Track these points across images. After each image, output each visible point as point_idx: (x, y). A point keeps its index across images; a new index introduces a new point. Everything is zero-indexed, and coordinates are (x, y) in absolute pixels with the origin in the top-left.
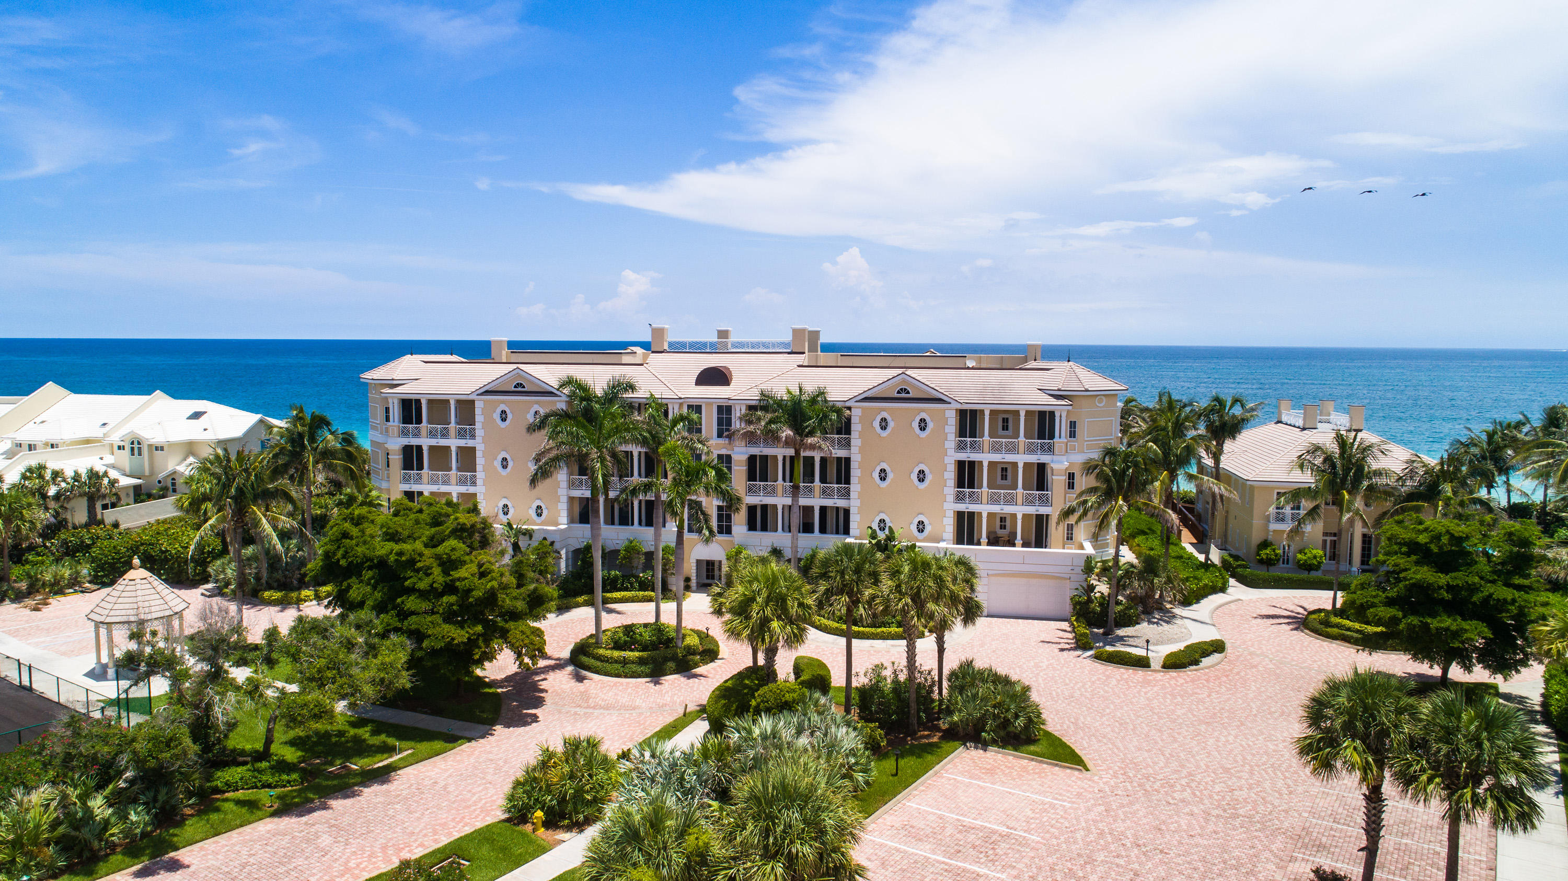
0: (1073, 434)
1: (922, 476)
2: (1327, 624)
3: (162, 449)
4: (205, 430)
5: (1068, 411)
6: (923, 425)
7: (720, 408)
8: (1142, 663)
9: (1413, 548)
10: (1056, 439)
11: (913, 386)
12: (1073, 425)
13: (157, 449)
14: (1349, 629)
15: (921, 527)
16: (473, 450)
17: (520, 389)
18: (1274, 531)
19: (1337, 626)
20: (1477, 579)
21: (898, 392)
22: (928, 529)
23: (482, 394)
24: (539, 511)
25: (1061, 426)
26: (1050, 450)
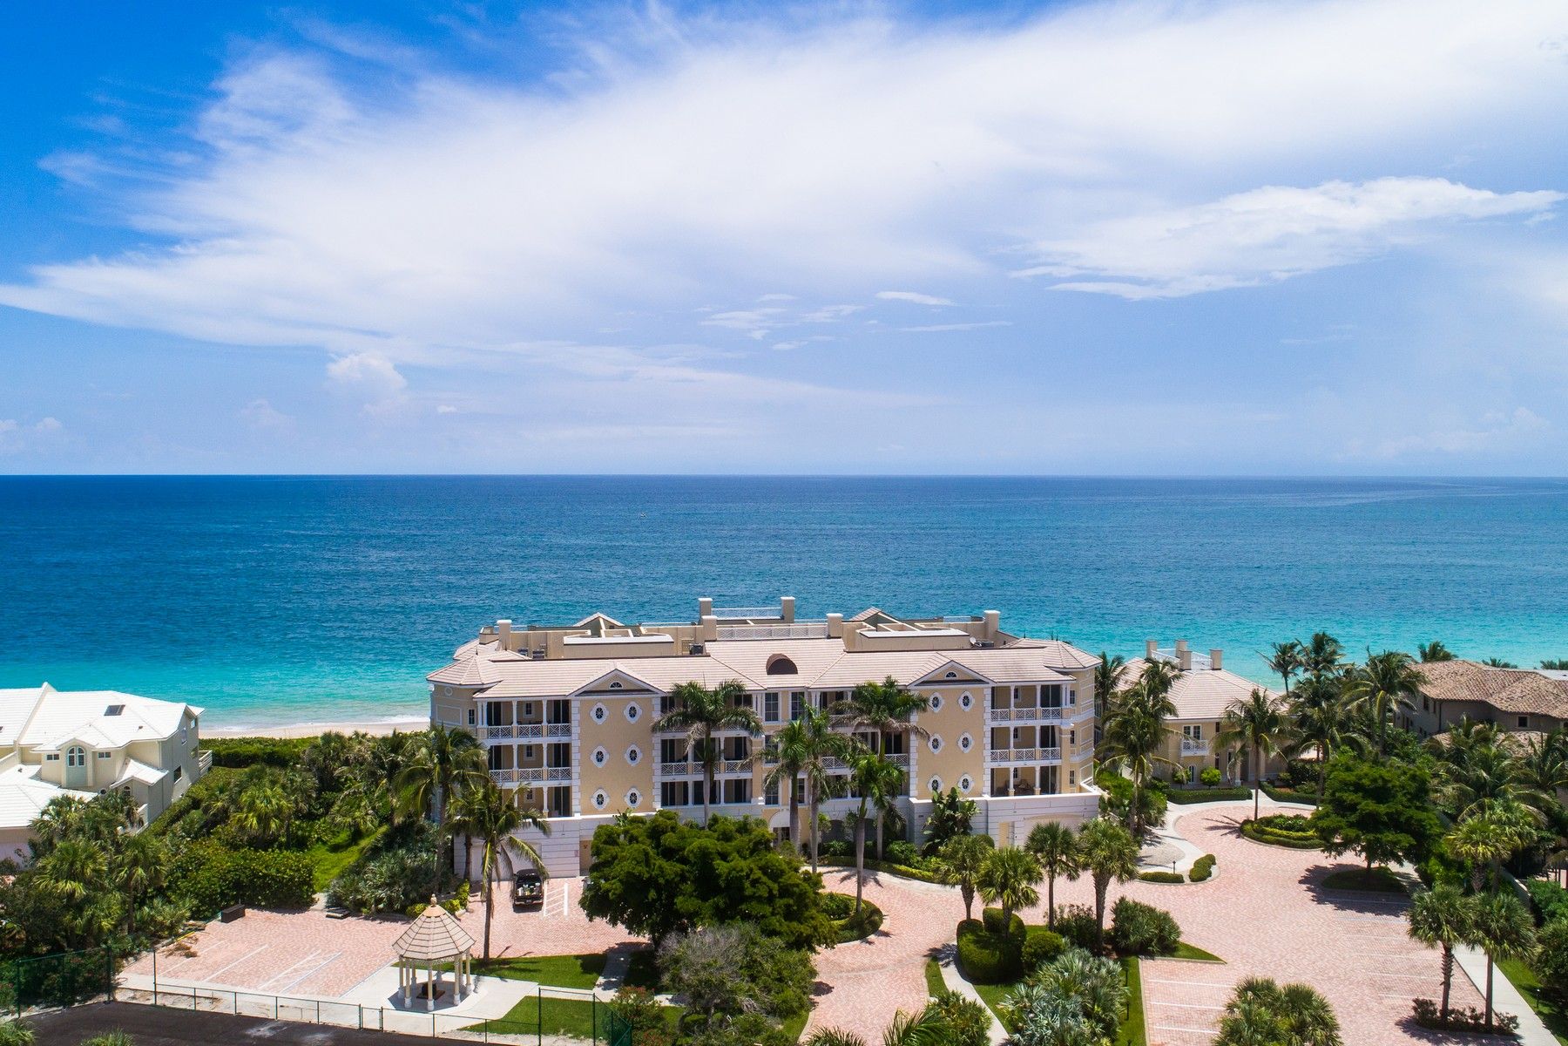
0: (1072, 701)
1: (966, 743)
2: (1264, 832)
3: (108, 755)
4: (140, 728)
5: (1072, 684)
6: (966, 701)
7: (795, 695)
8: (1177, 879)
9: (1358, 787)
10: (1064, 706)
11: (959, 671)
12: (1072, 693)
13: (101, 755)
14: (1280, 836)
15: (966, 784)
16: (567, 747)
17: (616, 688)
18: (1185, 757)
19: (1270, 834)
20: (1400, 807)
21: (947, 676)
22: (972, 785)
23: (580, 695)
24: (633, 799)
25: (1065, 696)
26: (1058, 715)
